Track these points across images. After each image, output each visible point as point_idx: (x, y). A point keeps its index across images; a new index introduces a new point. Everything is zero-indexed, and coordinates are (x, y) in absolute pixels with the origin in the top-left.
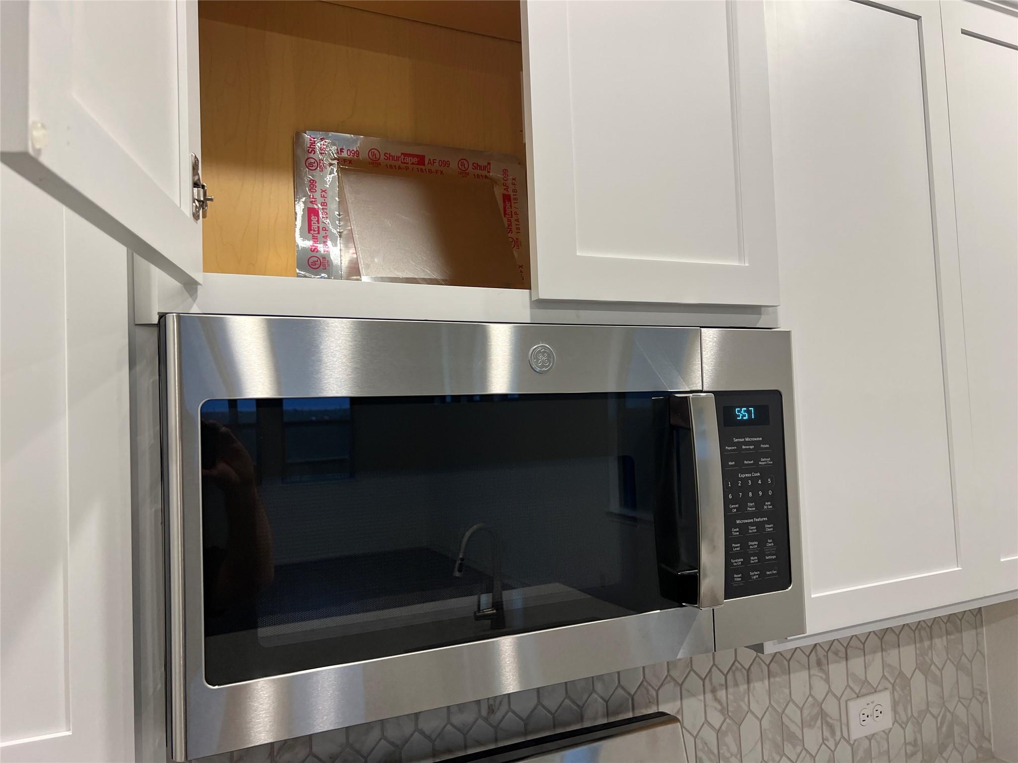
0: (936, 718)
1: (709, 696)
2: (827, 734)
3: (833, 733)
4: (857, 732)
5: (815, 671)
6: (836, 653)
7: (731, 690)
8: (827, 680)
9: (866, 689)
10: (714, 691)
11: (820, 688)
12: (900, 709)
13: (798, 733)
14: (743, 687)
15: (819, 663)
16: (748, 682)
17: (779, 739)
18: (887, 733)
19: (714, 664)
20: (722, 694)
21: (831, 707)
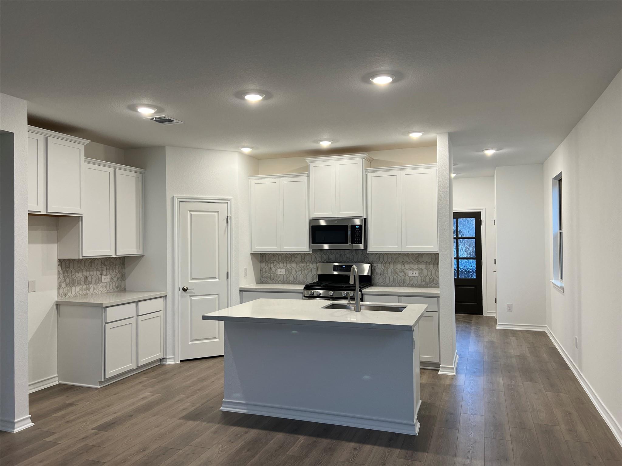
0: (429, 278)
1: (382, 265)
2: (404, 274)
3: (405, 275)
4: (410, 275)
5: (402, 265)
6: (407, 263)
7: (386, 264)
8: (405, 267)
9: (413, 269)
10: (383, 264)
11: (403, 268)
12: (421, 274)
13: (398, 273)
14: (388, 265)
15: (403, 264)
16: (389, 264)
17: (394, 273)
18: (417, 277)
19: (383, 261)
20: (385, 265)
21: (405, 271)
